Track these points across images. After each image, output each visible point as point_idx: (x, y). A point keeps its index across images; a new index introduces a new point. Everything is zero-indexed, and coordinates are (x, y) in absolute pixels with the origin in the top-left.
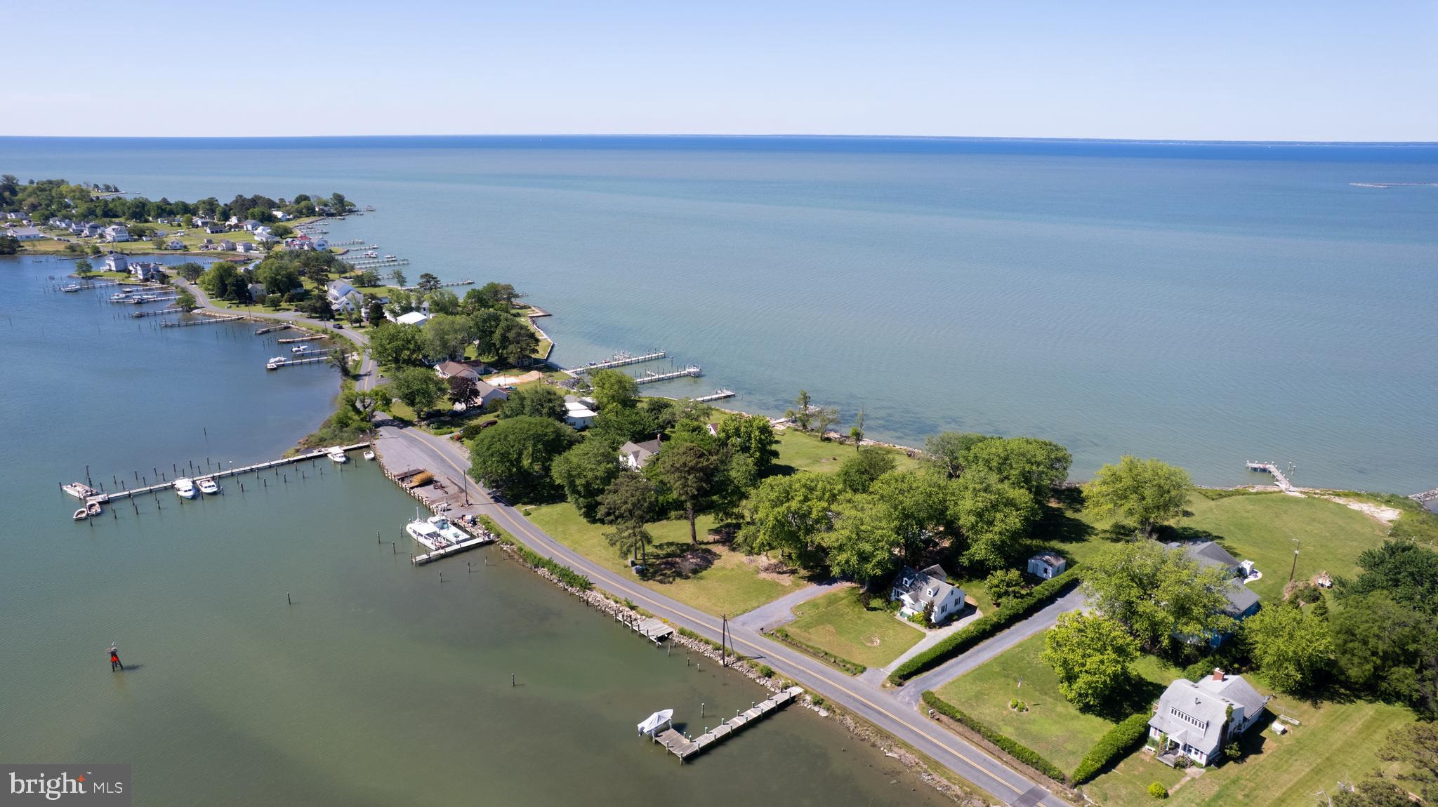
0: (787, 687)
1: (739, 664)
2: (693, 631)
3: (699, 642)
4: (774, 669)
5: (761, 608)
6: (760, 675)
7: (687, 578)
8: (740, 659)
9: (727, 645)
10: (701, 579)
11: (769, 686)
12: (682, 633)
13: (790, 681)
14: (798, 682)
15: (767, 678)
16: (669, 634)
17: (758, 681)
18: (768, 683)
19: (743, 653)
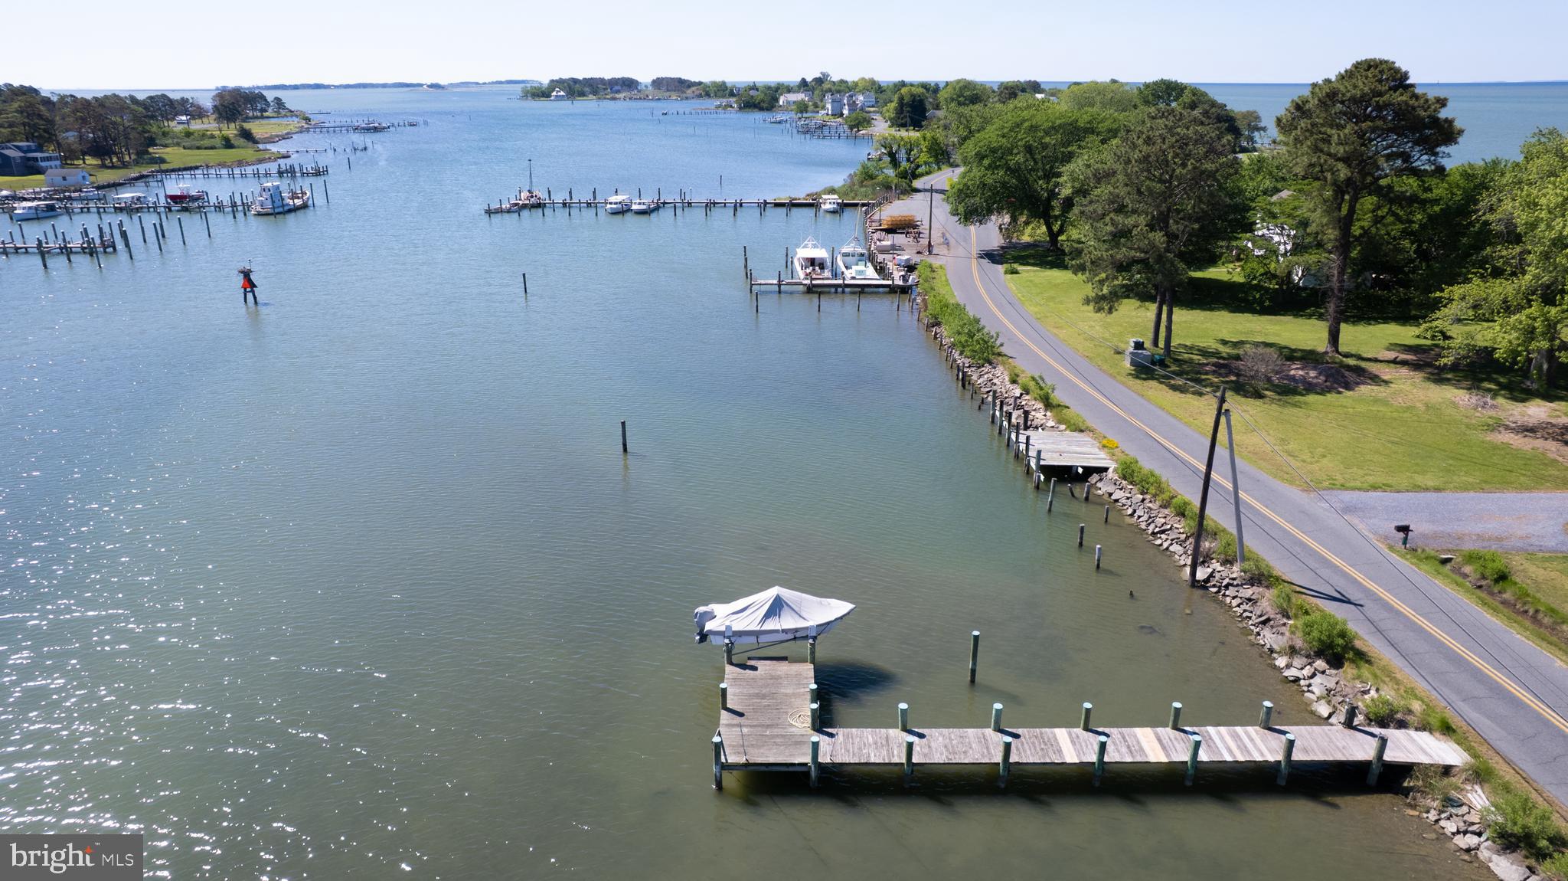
0: (1387, 719)
1: (1248, 592)
2: (1157, 472)
3: (1164, 506)
4: (1367, 640)
5: (1448, 495)
6: (1299, 643)
7: (1258, 395)
8: (1260, 578)
9: (1218, 515)
10: (1296, 406)
11: (1317, 690)
12: (1128, 473)
13: (1416, 706)
14: (1455, 721)
15: (1320, 664)
16: (1089, 471)
17: (1281, 662)
18: (1320, 681)
19: (1280, 567)
